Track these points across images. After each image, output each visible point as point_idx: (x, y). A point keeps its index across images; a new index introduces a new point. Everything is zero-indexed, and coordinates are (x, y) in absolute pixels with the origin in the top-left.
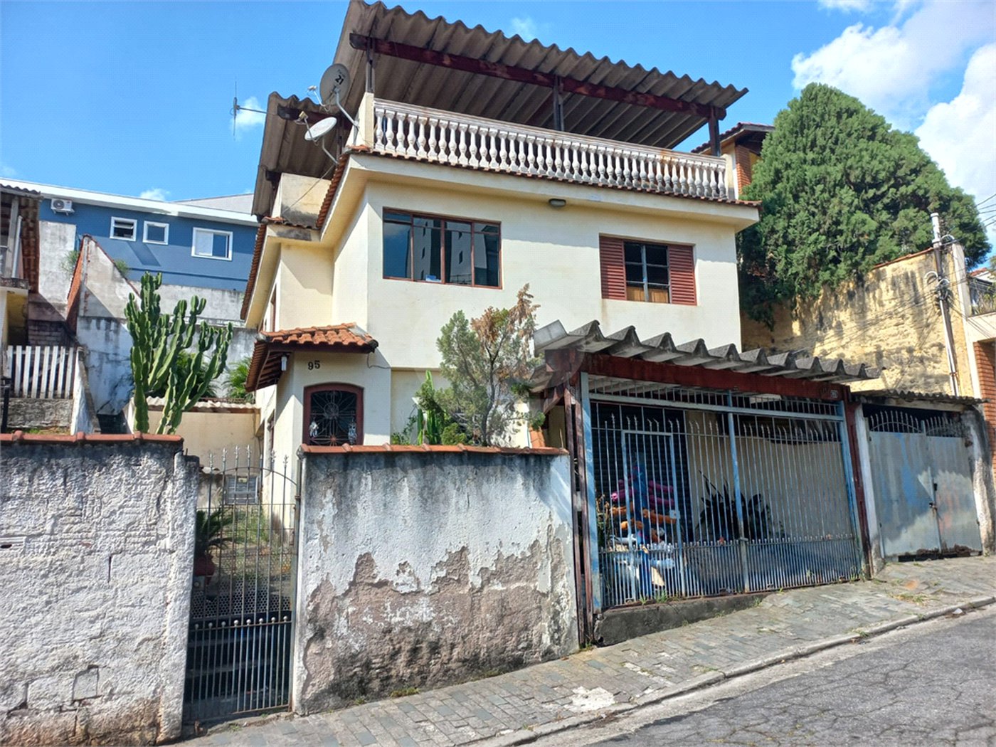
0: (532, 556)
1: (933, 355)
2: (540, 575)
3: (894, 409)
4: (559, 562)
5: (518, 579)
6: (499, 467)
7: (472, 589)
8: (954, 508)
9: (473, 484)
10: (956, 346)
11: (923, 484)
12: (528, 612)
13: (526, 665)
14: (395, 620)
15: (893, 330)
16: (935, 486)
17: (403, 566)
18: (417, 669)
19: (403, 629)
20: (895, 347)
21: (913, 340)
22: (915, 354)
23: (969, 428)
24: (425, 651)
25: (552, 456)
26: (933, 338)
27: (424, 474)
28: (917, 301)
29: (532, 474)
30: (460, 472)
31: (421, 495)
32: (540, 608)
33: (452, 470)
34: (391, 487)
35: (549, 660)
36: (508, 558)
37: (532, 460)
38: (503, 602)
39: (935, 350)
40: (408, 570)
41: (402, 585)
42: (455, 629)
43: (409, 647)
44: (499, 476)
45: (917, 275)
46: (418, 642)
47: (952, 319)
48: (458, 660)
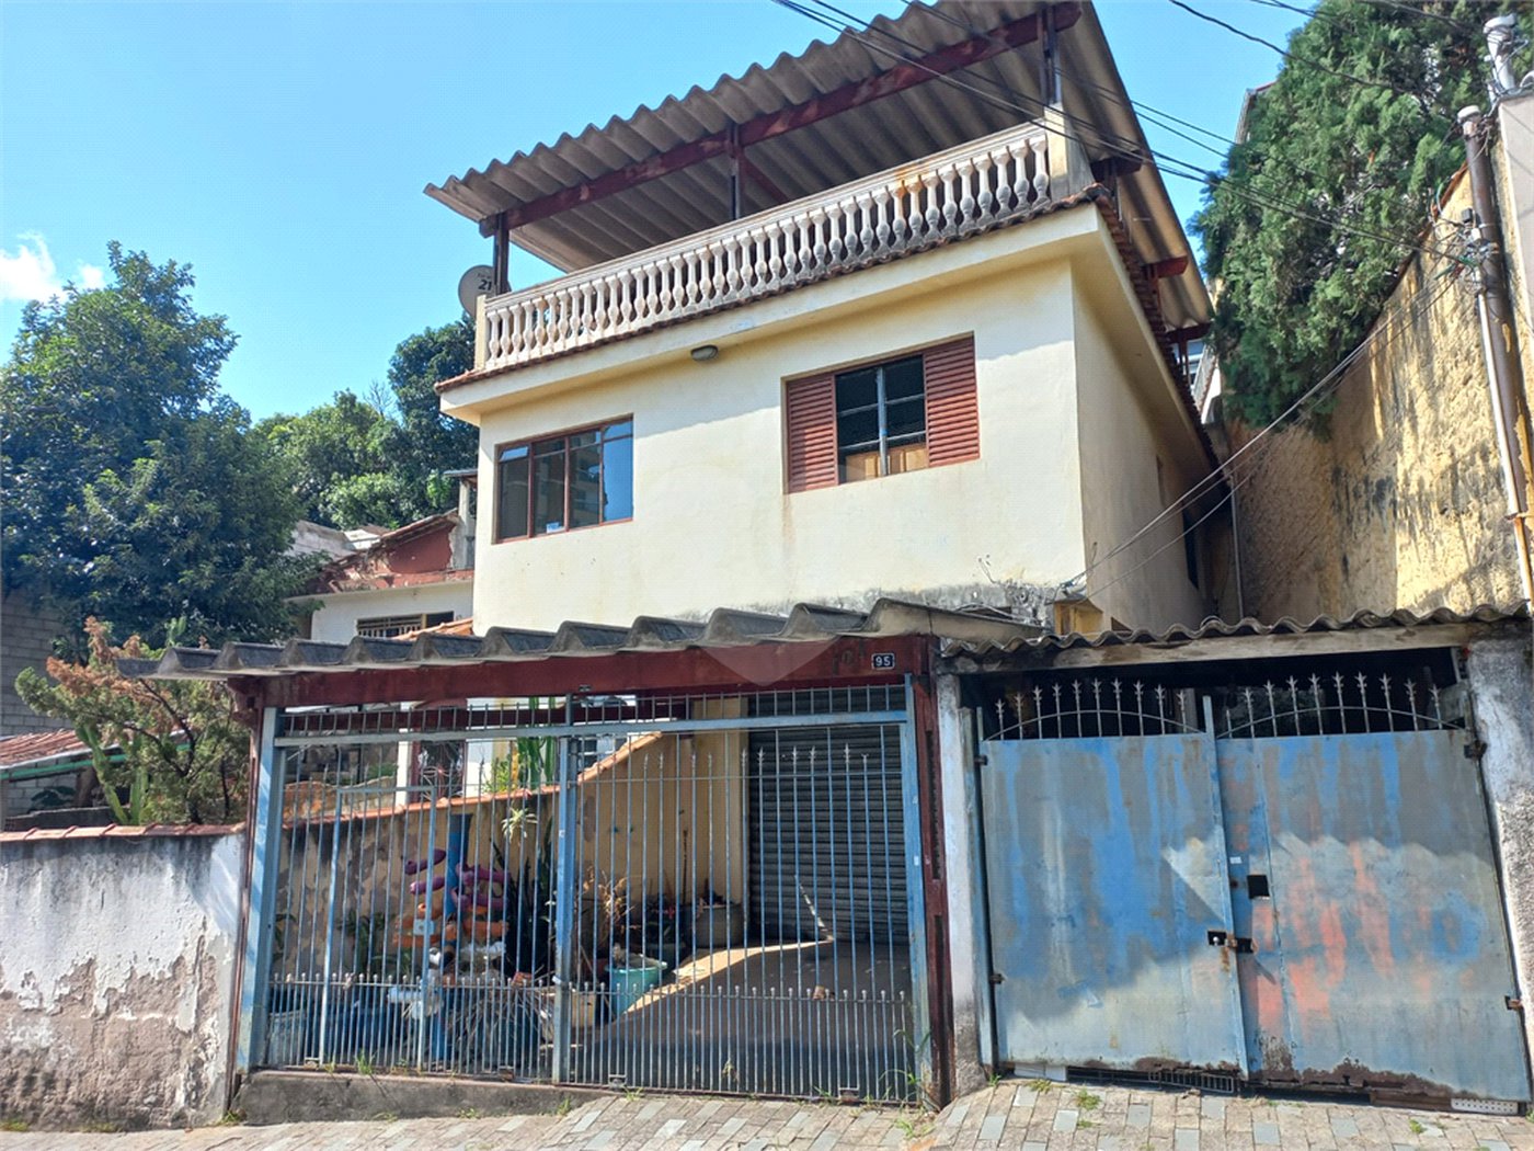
0: (174, 978)
2: (182, 1006)
4: (210, 990)
5: (154, 1008)
6: (147, 854)
7: (95, 1014)
8: (1356, 952)
9: (110, 877)
11: (1186, 878)
12: (160, 1055)
13: (152, 1128)
14: (16, 1039)
16: (1252, 884)
17: (29, 975)
18: (29, 1103)
19: (22, 1052)
24: (40, 1083)
25: (216, 837)
27: (60, 865)
29: (186, 862)
30: (98, 863)
31: (53, 891)
32: (179, 1052)
33: (91, 861)
34: (25, 882)
35: (180, 1127)
36: (143, 977)
37: (188, 845)
38: (130, 1035)
40: (32, 981)
41: (26, 998)
42: (73, 1062)
43: (23, 1074)
44: (145, 865)
46: (34, 1070)
48: (72, 1102)
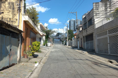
1: (15, 21)
3: (4, 28)
8: (14, 54)
10: (20, 20)
11: (8, 49)
15: (7, 14)
16: (11, 50)
20: (7, 17)
21: (11, 17)
22: (11, 20)
23: (19, 37)
26: (15, 17)
28: (13, 9)
39: (15, 20)
45: (15, 3)
47: (20, 15)
